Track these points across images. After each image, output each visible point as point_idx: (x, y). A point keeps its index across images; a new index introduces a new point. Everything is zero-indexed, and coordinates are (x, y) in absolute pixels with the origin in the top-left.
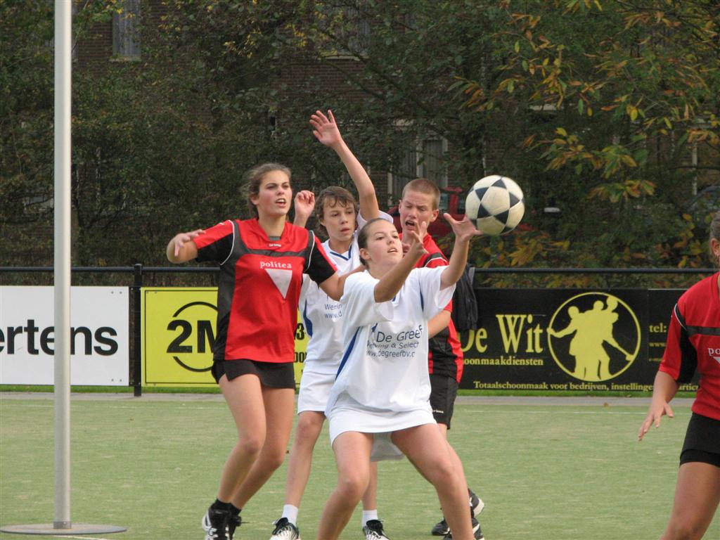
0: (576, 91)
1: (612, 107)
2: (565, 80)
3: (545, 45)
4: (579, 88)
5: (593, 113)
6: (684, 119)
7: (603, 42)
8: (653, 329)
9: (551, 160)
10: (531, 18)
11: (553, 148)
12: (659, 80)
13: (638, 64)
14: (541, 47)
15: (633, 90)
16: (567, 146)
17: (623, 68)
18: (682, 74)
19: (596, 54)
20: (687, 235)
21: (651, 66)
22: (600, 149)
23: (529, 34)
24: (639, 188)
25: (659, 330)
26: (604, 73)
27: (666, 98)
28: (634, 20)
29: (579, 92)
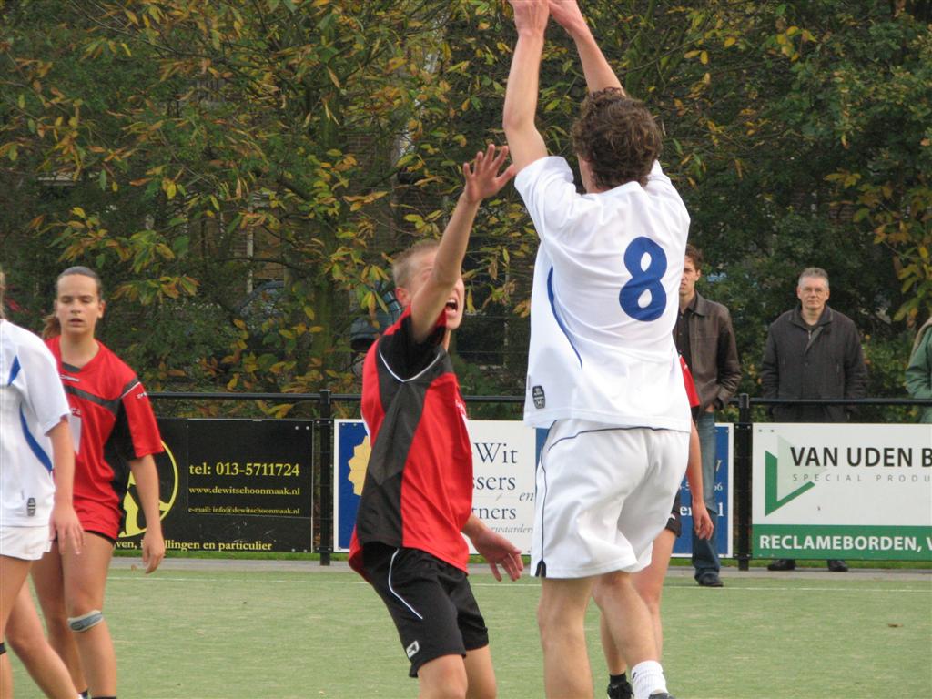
0: (97, 159)
1: (143, 181)
2: (83, 144)
3: (58, 100)
4: (101, 156)
5: (119, 189)
6: (234, 199)
7: (131, 98)
8: (194, 471)
9: (64, 249)
10: (41, 64)
11: (67, 233)
12: (204, 146)
13: (177, 126)
14: (53, 101)
15: (170, 159)
16: (86, 230)
17: (158, 130)
18: (233, 141)
19: (123, 112)
20: (239, 346)
21: (194, 129)
22: (128, 236)
23: (37, 85)
24: (178, 286)
25: (202, 471)
26: (134, 136)
27: (213, 170)
28: (172, 70)
29: (101, 160)
